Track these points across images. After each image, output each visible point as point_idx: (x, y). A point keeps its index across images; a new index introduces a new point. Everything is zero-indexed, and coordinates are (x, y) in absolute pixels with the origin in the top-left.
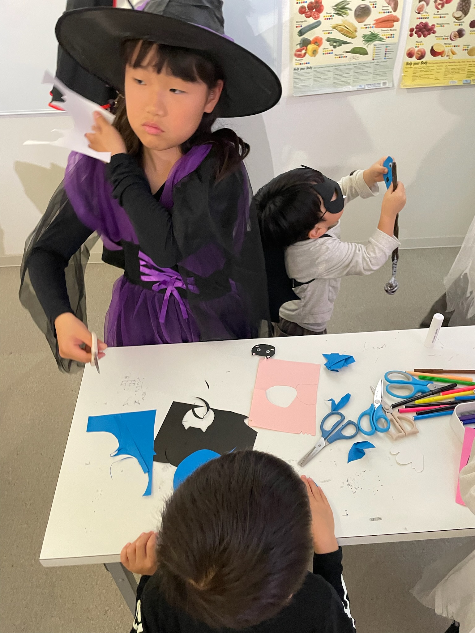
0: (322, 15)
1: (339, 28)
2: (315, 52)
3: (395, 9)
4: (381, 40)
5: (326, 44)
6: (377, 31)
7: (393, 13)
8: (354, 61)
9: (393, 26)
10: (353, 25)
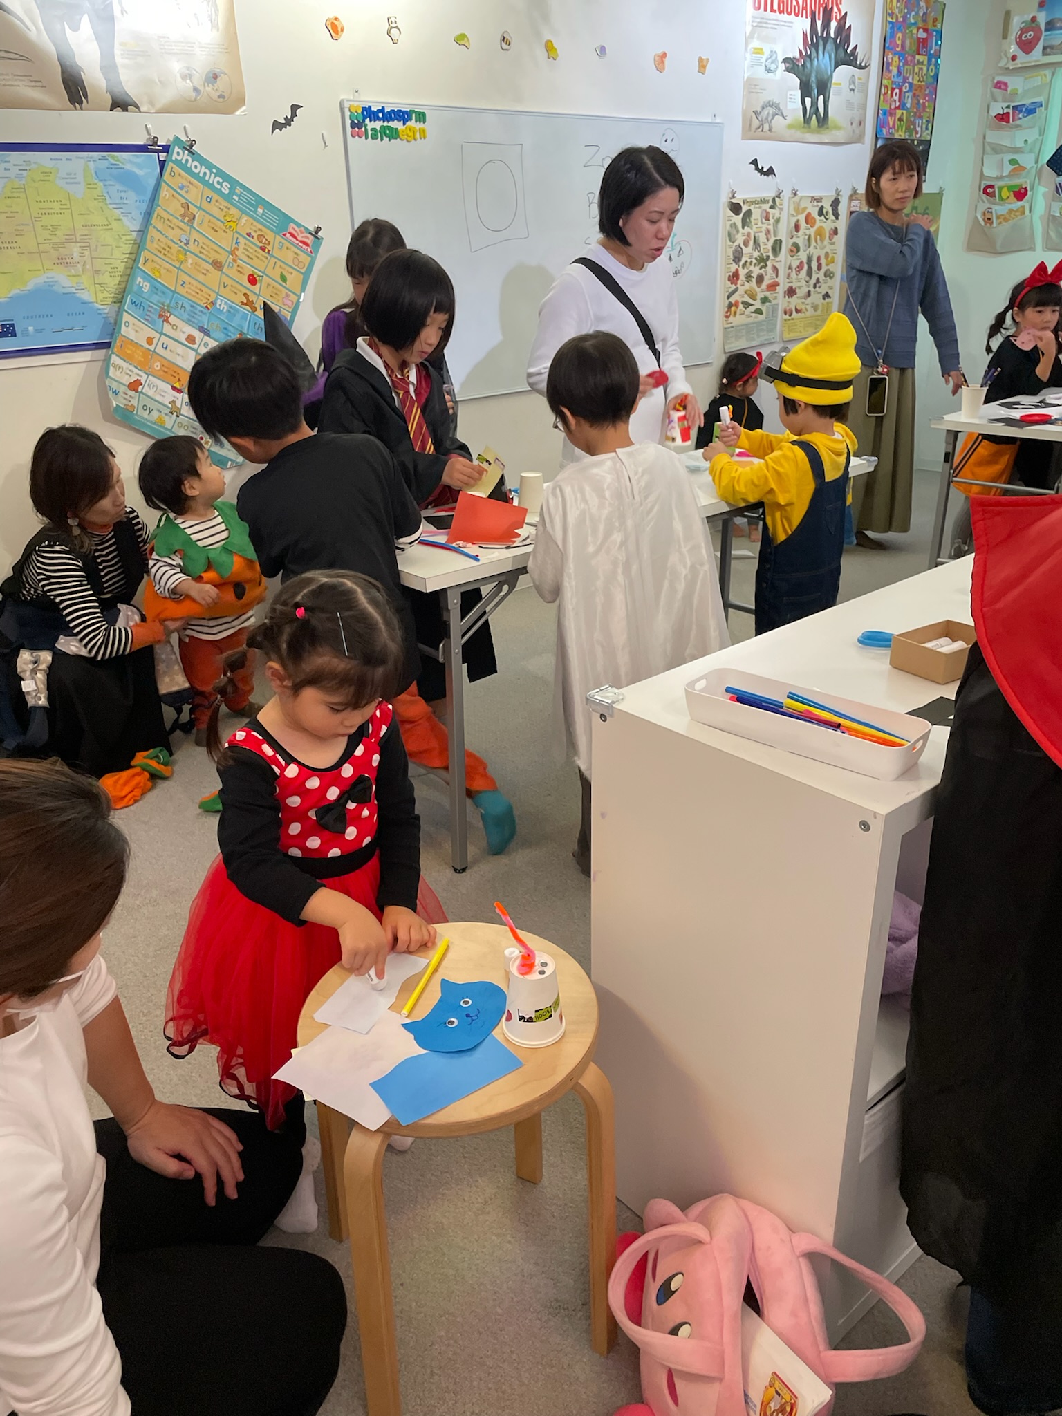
0: (739, 282)
1: (749, 292)
2: (735, 313)
3: (777, 276)
4: (770, 301)
5: (741, 306)
6: (768, 294)
7: (776, 280)
8: (756, 320)
9: (775, 290)
10: (754, 290)
